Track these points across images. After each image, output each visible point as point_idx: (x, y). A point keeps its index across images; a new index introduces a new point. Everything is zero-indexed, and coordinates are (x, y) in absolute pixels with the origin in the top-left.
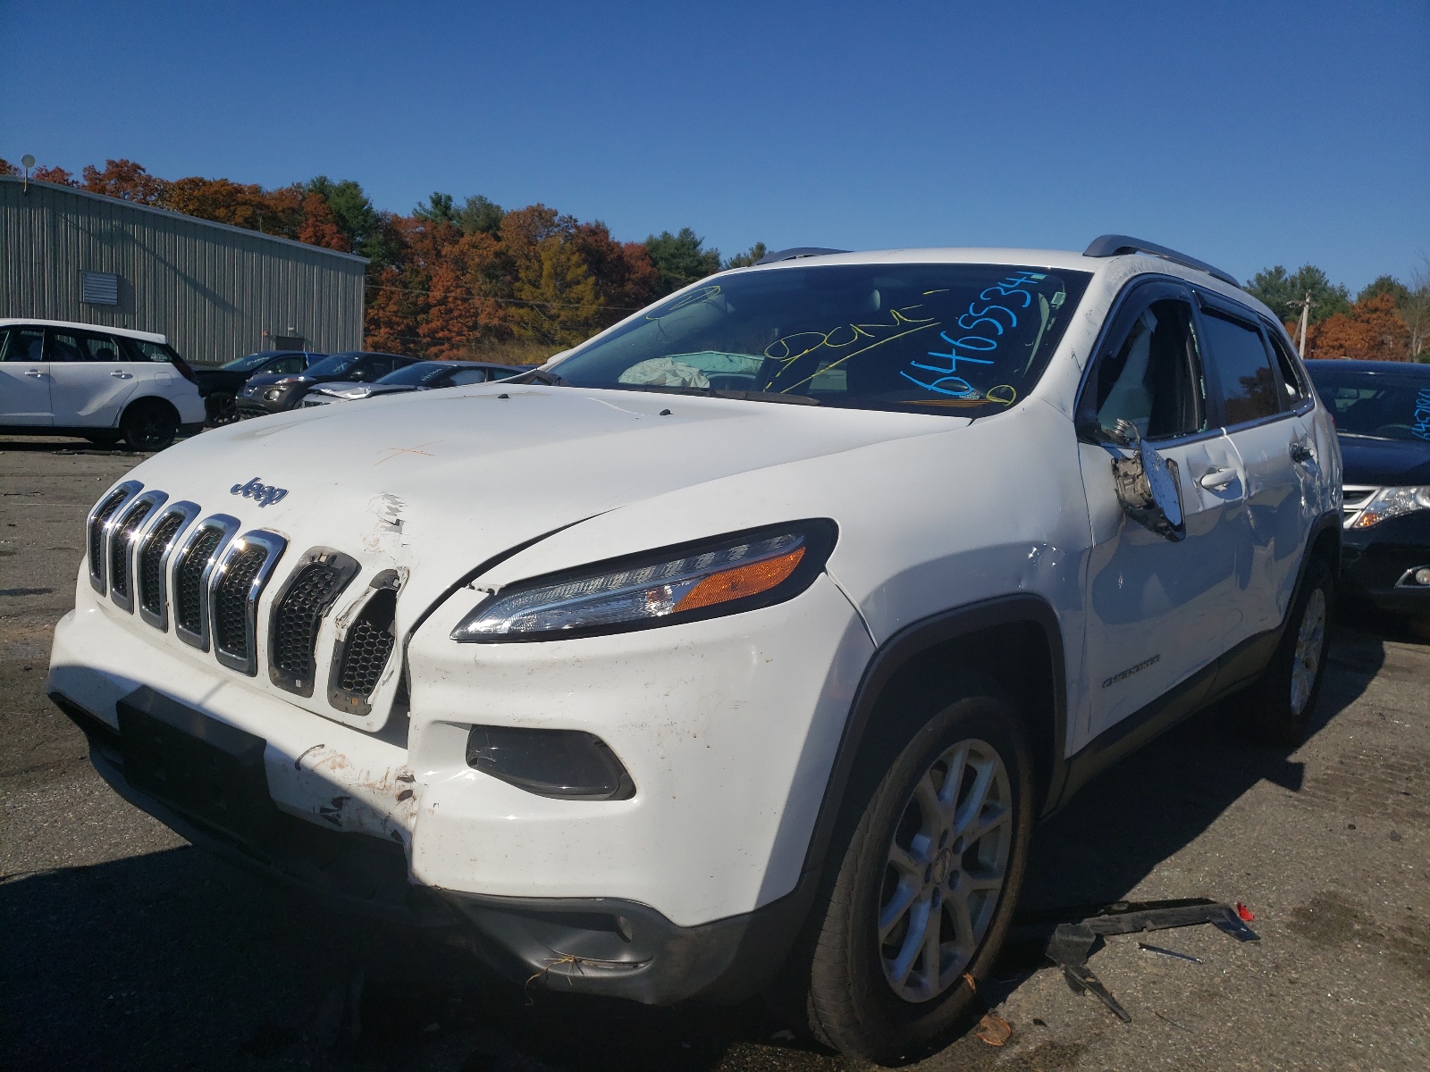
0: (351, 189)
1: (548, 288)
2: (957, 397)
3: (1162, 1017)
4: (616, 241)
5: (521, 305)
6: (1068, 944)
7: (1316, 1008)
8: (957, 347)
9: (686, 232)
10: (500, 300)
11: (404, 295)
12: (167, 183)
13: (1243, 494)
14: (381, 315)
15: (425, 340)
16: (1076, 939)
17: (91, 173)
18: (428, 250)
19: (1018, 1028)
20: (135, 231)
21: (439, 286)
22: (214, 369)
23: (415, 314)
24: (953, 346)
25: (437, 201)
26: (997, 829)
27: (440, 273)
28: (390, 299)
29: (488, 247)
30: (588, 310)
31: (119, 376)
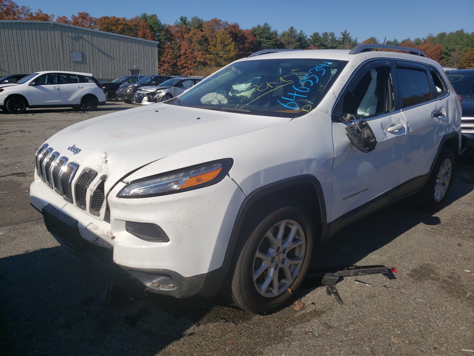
0: (154, 17)
1: (219, 47)
2: (293, 109)
3: (354, 303)
4: (242, 29)
5: (210, 54)
6: (330, 279)
7: (406, 302)
8: (297, 91)
9: (266, 24)
10: (203, 52)
11: (172, 52)
12: (97, 19)
13: (406, 132)
14: (165, 59)
15: (180, 67)
16: (332, 278)
17: (73, 16)
18: (180, 36)
19: (306, 305)
20: (85, 36)
21: (184, 49)
22: (109, 82)
23: (176, 58)
24: (296, 90)
25: (182, 19)
26: (300, 245)
27: (184, 44)
28: (168, 54)
29: (199, 34)
30: (232, 54)
31: (79, 88)
